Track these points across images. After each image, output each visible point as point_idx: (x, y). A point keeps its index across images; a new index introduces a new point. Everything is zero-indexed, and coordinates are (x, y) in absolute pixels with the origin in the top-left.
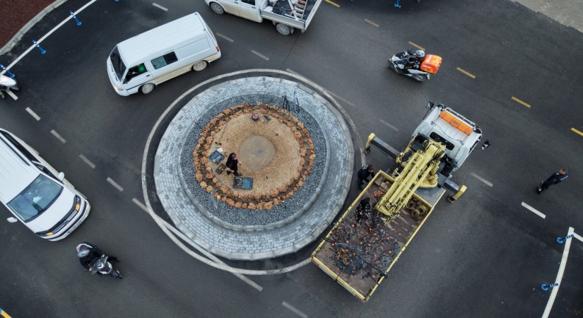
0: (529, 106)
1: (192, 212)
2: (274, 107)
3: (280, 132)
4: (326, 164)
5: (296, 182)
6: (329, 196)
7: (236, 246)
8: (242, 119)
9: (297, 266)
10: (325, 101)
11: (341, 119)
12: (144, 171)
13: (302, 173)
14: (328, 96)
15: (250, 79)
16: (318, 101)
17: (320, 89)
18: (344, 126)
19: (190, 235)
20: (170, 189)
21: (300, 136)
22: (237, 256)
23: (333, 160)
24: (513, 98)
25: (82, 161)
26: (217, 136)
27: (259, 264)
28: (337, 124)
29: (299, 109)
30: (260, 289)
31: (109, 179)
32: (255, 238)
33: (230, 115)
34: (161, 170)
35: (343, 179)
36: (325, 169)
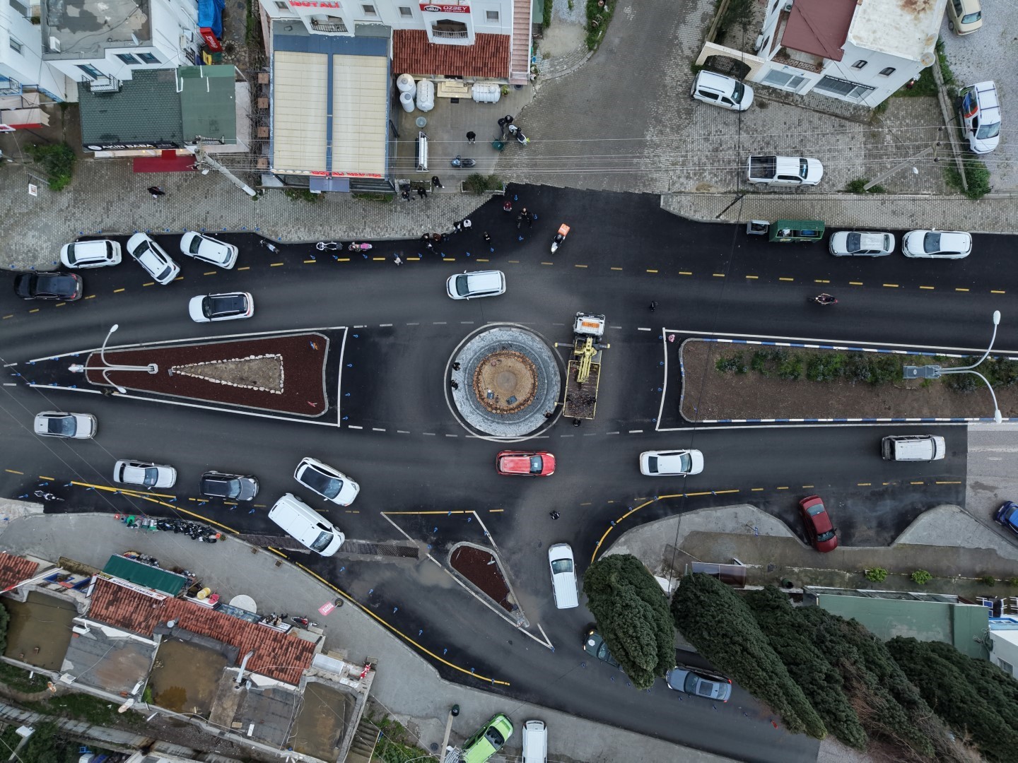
0: (621, 269)
1: (497, 425)
2: (498, 352)
3: (510, 364)
4: (542, 366)
5: (534, 384)
6: (552, 380)
7: (526, 427)
8: (487, 369)
9: (557, 419)
10: (520, 330)
11: (534, 336)
12: (459, 421)
13: (534, 378)
14: (519, 326)
15: (473, 341)
16: (515, 333)
17: (512, 324)
18: (538, 339)
19: (504, 435)
20: (479, 422)
21: (521, 360)
22: (529, 431)
23: (544, 361)
24: (612, 268)
25: (426, 435)
26: (482, 385)
27: (541, 428)
28: (533, 340)
29: (511, 345)
30: (548, 437)
31: (447, 435)
32: (533, 419)
33: (480, 370)
34: (468, 416)
35: (553, 367)
36: (543, 369)
